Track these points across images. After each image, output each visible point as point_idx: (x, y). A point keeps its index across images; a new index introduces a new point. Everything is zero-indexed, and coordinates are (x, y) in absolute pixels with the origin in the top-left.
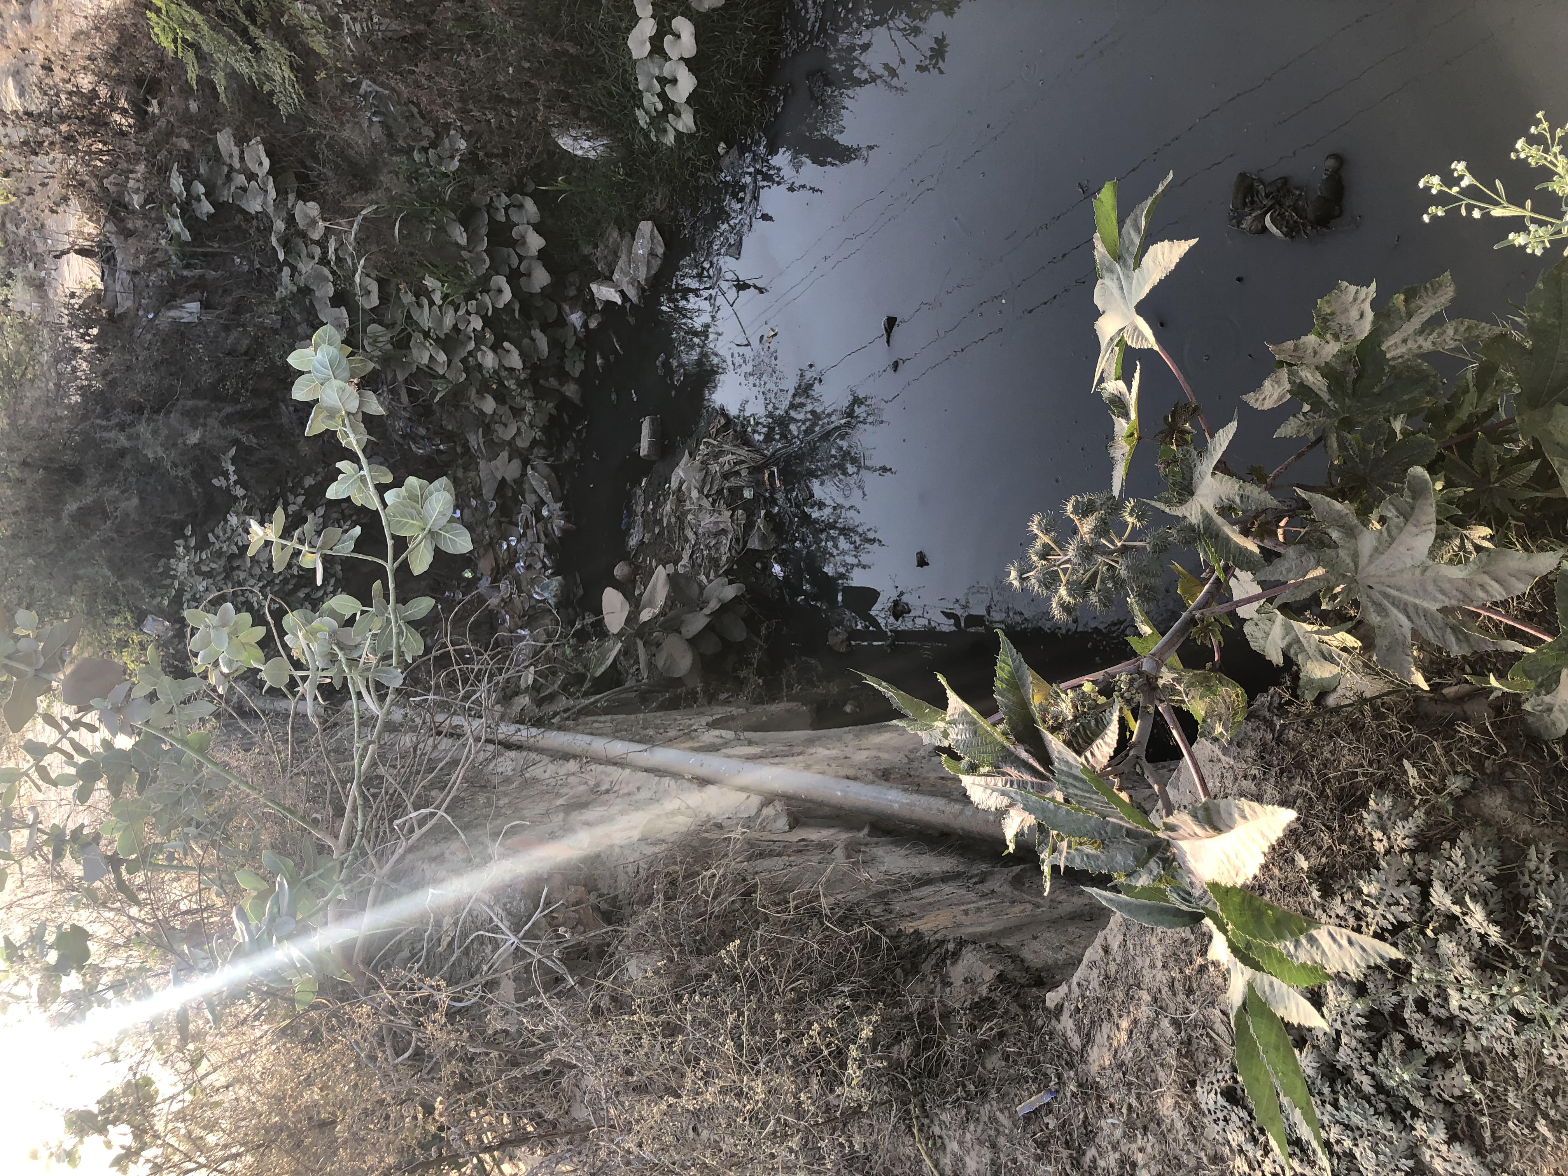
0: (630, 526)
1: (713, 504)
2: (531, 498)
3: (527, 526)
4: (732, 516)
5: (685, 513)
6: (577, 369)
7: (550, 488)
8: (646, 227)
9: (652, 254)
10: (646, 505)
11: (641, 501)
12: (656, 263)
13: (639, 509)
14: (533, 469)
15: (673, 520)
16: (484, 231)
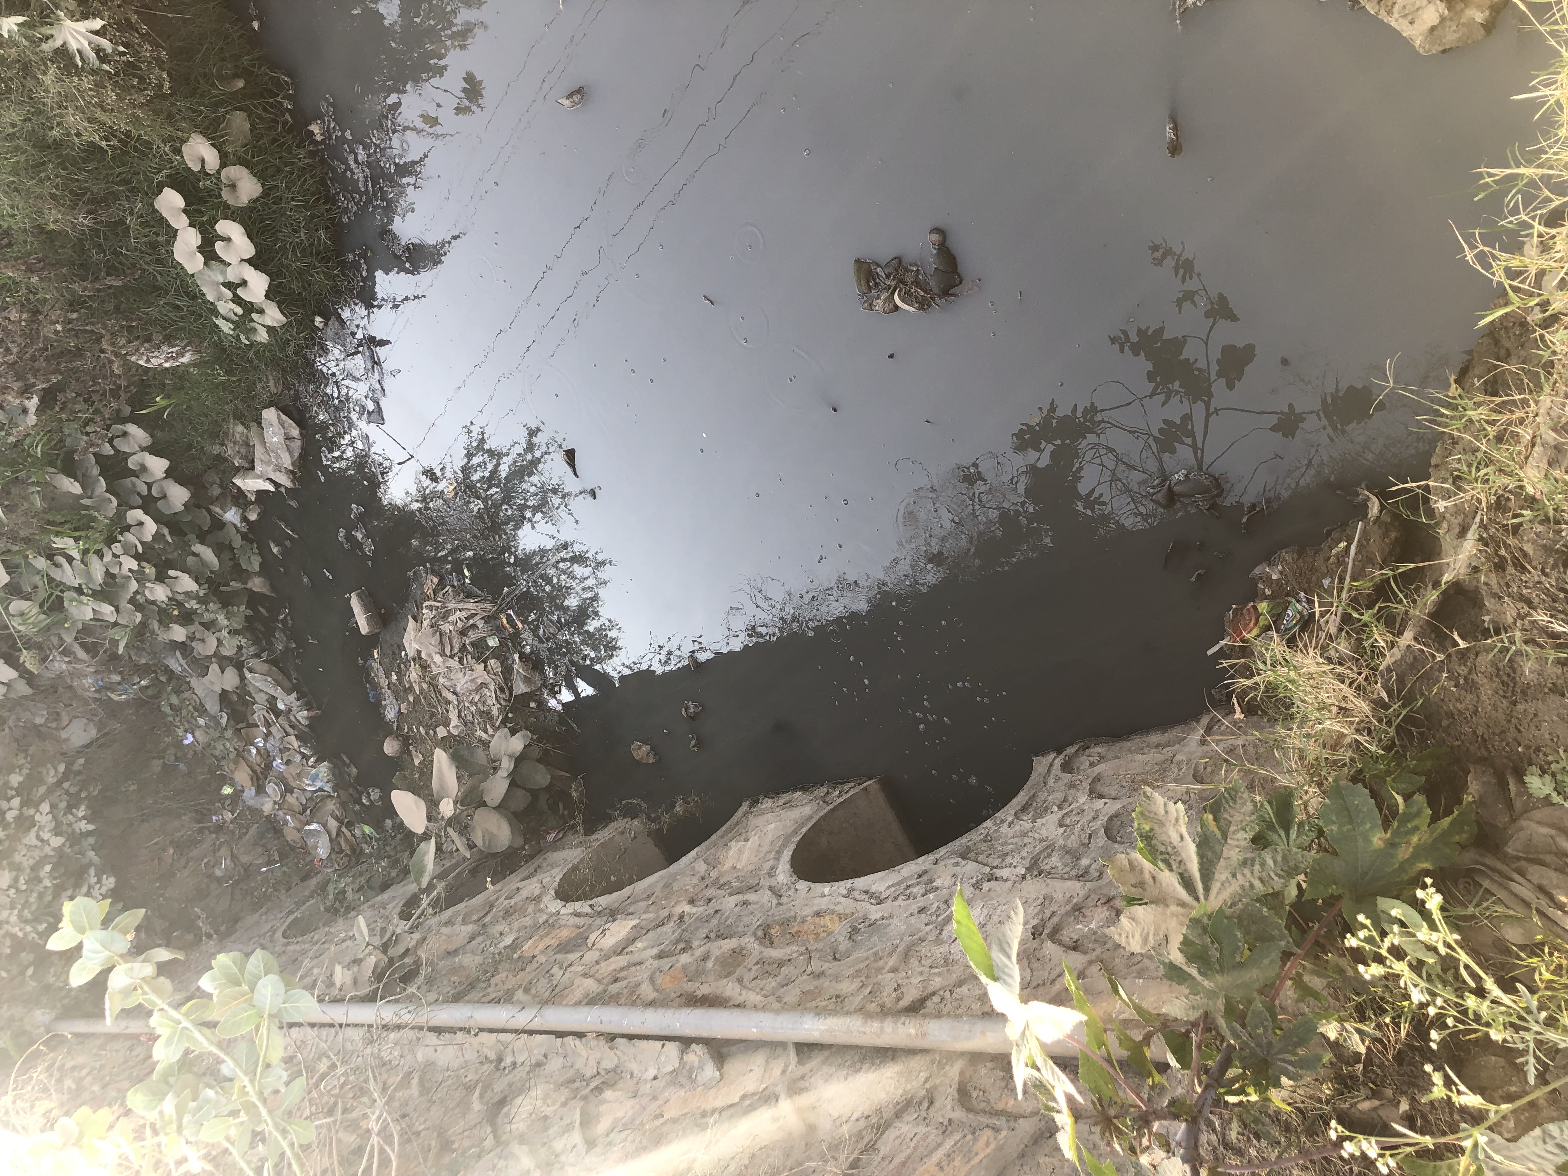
0: (379, 698)
1: (461, 661)
2: (261, 698)
3: (268, 725)
4: (486, 667)
5: (434, 678)
6: (255, 564)
7: (278, 683)
8: (270, 415)
9: (288, 438)
10: (388, 676)
11: (381, 673)
12: (297, 445)
13: (384, 682)
14: (251, 670)
15: (425, 686)
16: (96, 471)
